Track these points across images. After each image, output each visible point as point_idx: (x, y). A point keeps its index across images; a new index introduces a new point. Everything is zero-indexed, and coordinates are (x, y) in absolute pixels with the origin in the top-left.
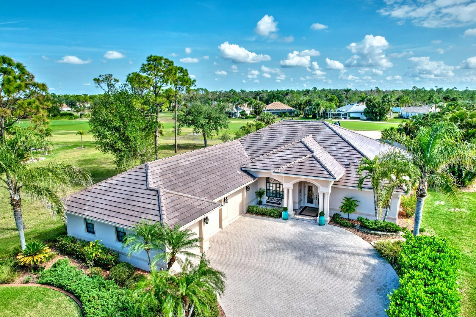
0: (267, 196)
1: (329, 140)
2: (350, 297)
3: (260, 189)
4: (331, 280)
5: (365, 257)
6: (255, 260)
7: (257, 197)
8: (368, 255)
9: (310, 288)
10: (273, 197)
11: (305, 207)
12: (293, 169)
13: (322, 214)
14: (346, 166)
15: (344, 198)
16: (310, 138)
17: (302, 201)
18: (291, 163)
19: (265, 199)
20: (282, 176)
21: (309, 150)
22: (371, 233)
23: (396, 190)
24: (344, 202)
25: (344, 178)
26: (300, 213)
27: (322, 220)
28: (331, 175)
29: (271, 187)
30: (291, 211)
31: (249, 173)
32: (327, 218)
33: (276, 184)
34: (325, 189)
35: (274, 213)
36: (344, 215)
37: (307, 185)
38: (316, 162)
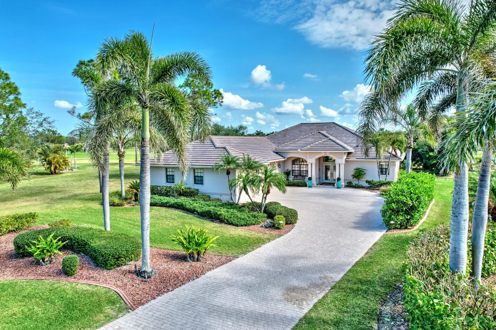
0: (293, 175)
1: (340, 133)
3: (288, 170)
8: (376, 197)
10: (297, 176)
11: (324, 183)
12: (315, 147)
13: (339, 179)
14: (354, 148)
15: (355, 169)
16: (324, 132)
17: (321, 179)
18: (314, 144)
19: (291, 178)
20: (307, 152)
21: (326, 136)
22: (376, 189)
23: (392, 158)
24: (355, 171)
25: (354, 154)
26: (321, 185)
27: (339, 184)
28: (344, 148)
29: (296, 168)
30: (314, 181)
31: (280, 155)
32: (342, 183)
33: (300, 165)
34: (340, 161)
35: (301, 183)
36: (355, 182)
37: (324, 165)
38: (332, 142)
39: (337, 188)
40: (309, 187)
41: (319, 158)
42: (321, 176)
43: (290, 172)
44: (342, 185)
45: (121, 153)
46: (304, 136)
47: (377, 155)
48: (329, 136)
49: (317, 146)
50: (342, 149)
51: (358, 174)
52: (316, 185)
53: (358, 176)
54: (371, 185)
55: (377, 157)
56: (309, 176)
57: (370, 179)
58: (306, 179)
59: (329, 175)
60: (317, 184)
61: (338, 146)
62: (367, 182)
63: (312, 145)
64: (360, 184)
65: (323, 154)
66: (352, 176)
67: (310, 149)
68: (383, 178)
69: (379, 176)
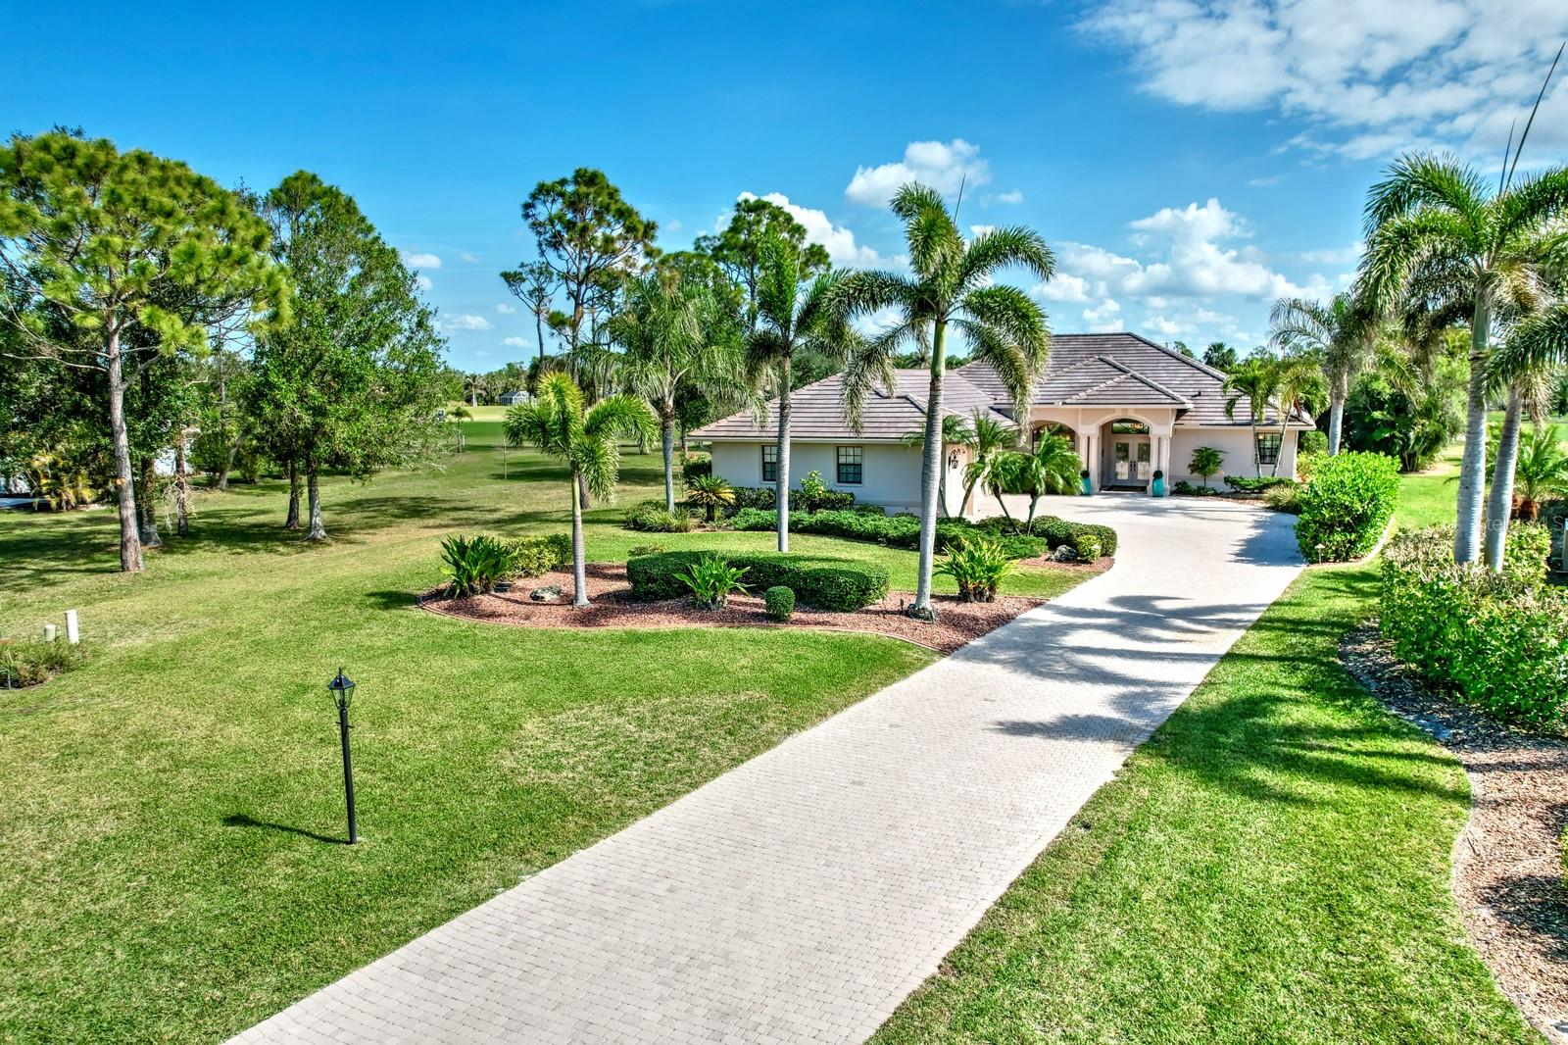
11: (1113, 487)
12: (1099, 397)
13: (1157, 475)
14: (1193, 397)
15: (1195, 451)
16: (1112, 359)
18: (1094, 388)
20: (1077, 410)
21: (1120, 369)
22: (1253, 498)
23: (1291, 423)
24: (1196, 454)
25: (1194, 413)
26: (1107, 489)
27: (1157, 486)
28: (1171, 399)
30: (1094, 479)
31: (1006, 416)
32: (1166, 484)
34: (1161, 430)
36: (1196, 482)
37: (1114, 443)
38: (1140, 384)
39: (1153, 496)
40: (1081, 495)
41: (1108, 424)
46: (1065, 370)
47: (1253, 415)
48: (1126, 367)
49: (1104, 393)
50: (1166, 401)
51: (1205, 462)
52: (1098, 490)
53: (1203, 467)
54: (1239, 489)
55: (1252, 420)
56: (1082, 468)
57: (1234, 475)
60: (1102, 488)
61: (1157, 392)
62: (1227, 481)
63: (1089, 391)
64: (1209, 485)
65: (1117, 413)
66: (1190, 466)
67: (1085, 401)
68: (1266, 473)
69: (1258, 469)
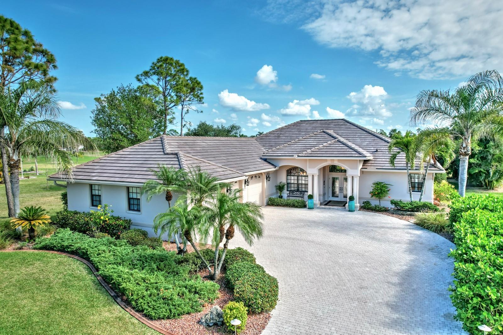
0: (287, 191)
1: (352, 133)
2: (401, 254)
3: (281, 183)
4: (376, 244)
5: (407, 230)
6: (286, 233)
7: (277, 192)
8: (410, 229)
9: (354, 250)
10: (294, 191)
11: (330, 201)
12: (318, 152)
13: (352, 198)
14: (373, 153)
15: (374, 184)
16: (331, 132)
17: (326, 195)
18: (316, 148)
19: (285, 194)
20: (306, 160)
21: (333, 137)
22: (407, 215)
23: (430, 169)
24: (374, 186)
25: (373, 162)
26: (326, 205)
27: (352, 205)
28: (360, 154)
29: (293, 179)
30: (316, 200)
31: (269, 163)
32: (357, 203)
33: (298, 176)
34: (354, 172)
35: (298, 203)
36: (374, 202)
37: (331, 177)
38: (342, 145)
39: (349, 211)
40: (309, 208)
41: (324, 168)
42: (326, 192)
43: (284, 186)
44: (356, 207)
45: (12, 163)
46: (304, 137)
47: (407, 164)
48: (337, 136)
49: (321, 150)
50: (357, 155)
51: (379, 191)
52: (318, 206)
53: (379, 193)
54: (399, 208)
55: (407, 166)
56: (310, 193)
57: (396, 199)
58: (306, 197)
59: (337, 190)
60: (321, 204)
61: (351, 150)
62: (392, 202)
63: (313, 149)
64: (382, 205)
65: (329, 162)
66: (371, 193)
67: (310, 155)
68: (416, 197)
69: (411, 195)
